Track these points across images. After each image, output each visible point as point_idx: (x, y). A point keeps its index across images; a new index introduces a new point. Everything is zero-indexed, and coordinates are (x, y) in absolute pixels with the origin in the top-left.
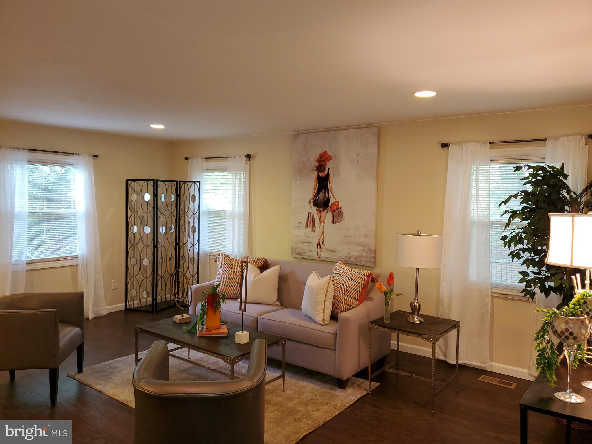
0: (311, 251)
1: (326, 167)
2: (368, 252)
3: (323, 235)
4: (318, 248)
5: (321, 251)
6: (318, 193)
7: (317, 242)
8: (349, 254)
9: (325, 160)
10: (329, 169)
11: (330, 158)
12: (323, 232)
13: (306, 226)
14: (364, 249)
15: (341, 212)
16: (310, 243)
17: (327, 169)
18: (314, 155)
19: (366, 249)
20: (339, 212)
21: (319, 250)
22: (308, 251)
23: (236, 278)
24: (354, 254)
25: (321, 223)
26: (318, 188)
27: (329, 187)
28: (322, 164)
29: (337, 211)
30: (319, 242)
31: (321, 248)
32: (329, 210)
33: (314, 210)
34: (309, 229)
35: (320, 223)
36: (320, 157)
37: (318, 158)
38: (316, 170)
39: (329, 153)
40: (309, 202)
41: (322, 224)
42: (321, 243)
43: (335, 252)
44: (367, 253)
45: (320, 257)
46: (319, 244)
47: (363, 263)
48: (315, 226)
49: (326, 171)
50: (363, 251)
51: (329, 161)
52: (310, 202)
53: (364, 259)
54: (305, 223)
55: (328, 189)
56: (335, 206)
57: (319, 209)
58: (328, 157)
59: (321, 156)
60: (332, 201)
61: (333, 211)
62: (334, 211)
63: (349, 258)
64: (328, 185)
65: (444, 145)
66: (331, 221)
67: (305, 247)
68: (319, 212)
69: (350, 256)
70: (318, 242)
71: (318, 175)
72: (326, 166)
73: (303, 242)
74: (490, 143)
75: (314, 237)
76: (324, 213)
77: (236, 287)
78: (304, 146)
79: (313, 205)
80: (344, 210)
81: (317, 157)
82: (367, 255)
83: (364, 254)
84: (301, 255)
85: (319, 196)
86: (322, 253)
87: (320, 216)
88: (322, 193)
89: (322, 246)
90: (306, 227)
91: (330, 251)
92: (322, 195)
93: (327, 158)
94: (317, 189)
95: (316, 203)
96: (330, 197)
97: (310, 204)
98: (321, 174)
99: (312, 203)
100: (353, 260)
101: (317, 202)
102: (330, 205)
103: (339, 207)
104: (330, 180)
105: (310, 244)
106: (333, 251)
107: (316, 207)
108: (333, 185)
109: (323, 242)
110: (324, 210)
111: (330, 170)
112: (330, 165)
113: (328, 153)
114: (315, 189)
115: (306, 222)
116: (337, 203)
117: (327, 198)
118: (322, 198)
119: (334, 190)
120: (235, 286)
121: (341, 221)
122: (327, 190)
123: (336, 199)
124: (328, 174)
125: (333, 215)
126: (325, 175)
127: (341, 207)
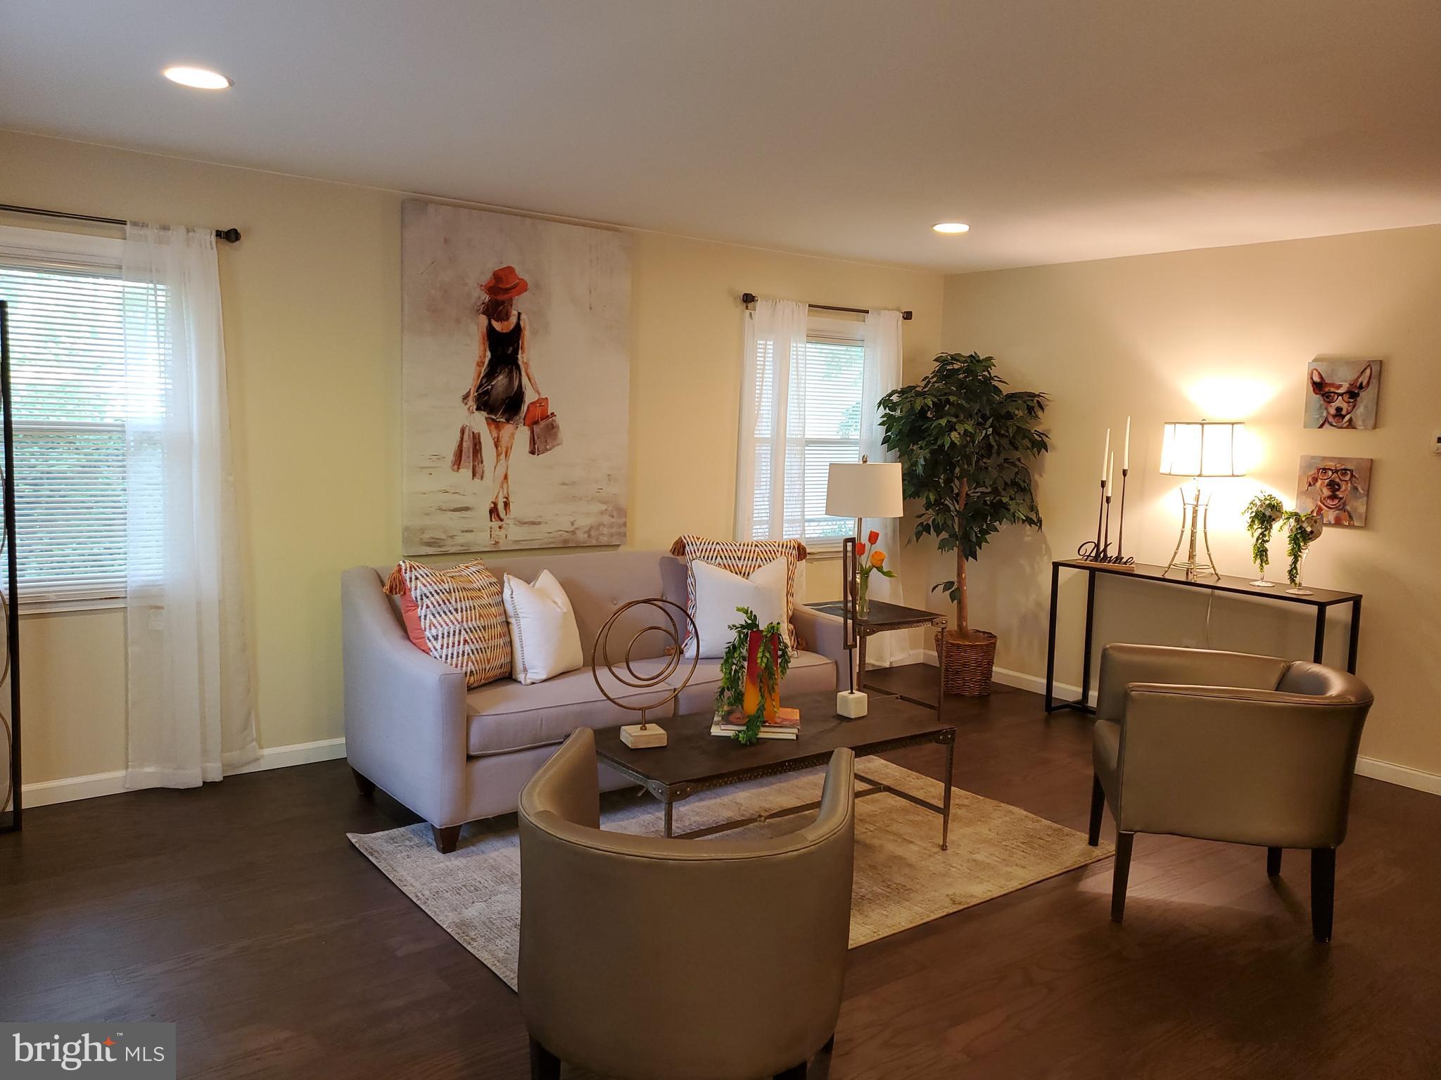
0: (472, 531)
1: (513, 307)
2: (615, 514)
3: (505, 486)
4: (491, 521)
5: (500, 527)
6: (491, 374)
7: (489, 505)
8: (572, 524)
9: (509, 289)
10: (519, 314)
11: (521, 287)
12: (506, 477)
13: (454, 465)
14: (606, 509)
15: (553, 425)
16: (467, 509)
17: (515, 313)
18: (477, 275)
19: (610, 509)
20: (547, 426)
21: (496, 524)
22: (463, 532)
24: (584, 522)
25: (501, 453)
26: (490, 361)
27: (520, 362)
28: (500, 298)
29: (543, 423)
30: (495, 504)
31: (501, 520)
32: (521, 420)
33: (479, 422)
34: (466, 472)
35: (498, 455)
36: (495, 278)
37: (490, 282)
38: (483, 313)
39: (521, 273)
40: (464, 399)
41: (503, 455)
42: (501, 506)
43: (539, 523)
44: (613, 517)
45: (497, 543)
46: (494, 511)
47: (604, 540)
48: (482, 462)
49: (513, 320)
50: (602, 513)
51: (520, 293)
52: (466, 397)
53: (605, 531)
54: (450, 457)
55: (518, 367)
56: (538, 411)
57: (493, 417)
58: (518, 284)
59: (497, 276)
60: (530, 397)
61: (532, 423)
62: (536, 423)
63: (573, 532)
64: (519, 356)
65: (748, 299)
66: (527, 448)
67: (453, 522)
68: (493, 426)
69: (576, 528)
70: (492, 505)
71: (491, 329)
72: (511, 306)
73: (445, 510)
74: (810, 306)
75: (481, 494)
76: (508, 428)
78: (446, 241)
79: (475, 407)
80: (560, 420)
81: (487, 277)
82: (613, 520)
83: (606, 519)
84: (439, 546)
85: (493, 383)
86: (502, 533)
87: (496, 435)
88: (501, 377)
89: (502, 514)
90: (456, 466)
91: (525, 523)
92: (501, 380)
93: (514, 287)
94: (488, 365)
95: (485, 401)
96: (523, 386)
97: (466, 404)
98: (497, 326)
99: (472, 403)
100: (582, 536)
101: (489, 398)
102: (524, 408)
103: (549, 414)
104: (523, 343)
105: (468, 512)
106: (534, 523)
107: (484, 414)
108: (532, 356)
109: (506, 505)
110: (508, 421)
111: (523, 316)
112: (521, 305)
113: (516, 272)
114: (480, 364)
115: (455, 454)
116: (542, 403)
117: (515, 389)
118: (501, 389)
119: (534, 370)
121: (554, 446)
122: (516, 368)
123: (539, 394)
124: (518, 329)
125: (532, 432)
126: (511, 328)
127: (552, 414)
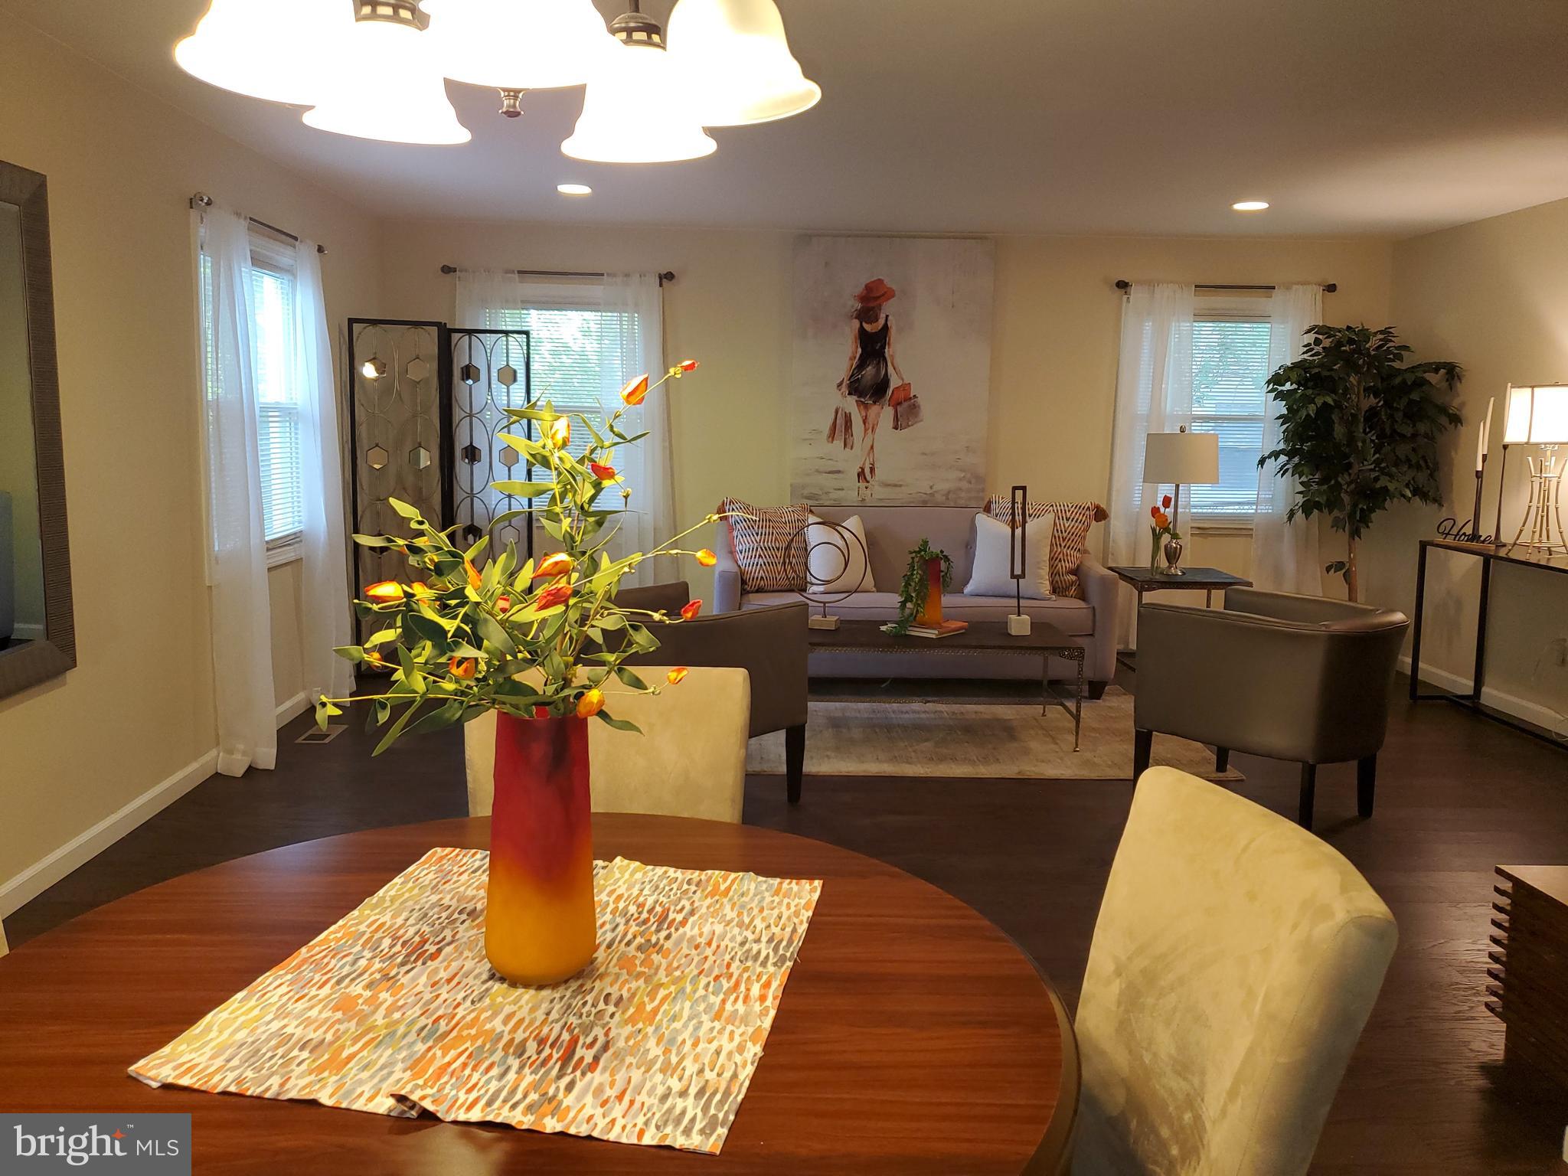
0: (843, 489)
1: (882, 311)
2: (973, 481)
3: (871, 455)
4: (859, 482)
5: (866, 488)
6: (861, 366)
7: (857, 470)
8: (931, 487)
9: (879, 297)
10: (887, 316)
11: (889, 294)
12: (872, 447)
13: (829, 437)
14: (964, 477)
15: (914, 405)
16: (839, 472)
17: (883, 316)
18: (852, 286)
19: (969, 475)
20: (910, 406)
21: (863, 485)
22: (835, 489)
23: (757, 548)
24: (942, 486)
25: (869, 428)
26: (861, 355)
27: (887, 355)
28: (871, 305)
29: (905, 405)
30: (863, 469)
31: (868, 482)
32: (887, 402)
33: (850, 404)
34: (839, 443)
35: (866, 430)
36: (867, 289)
37: (862, 293)
38: (856, 318)
39: (889, 283)
40: (838, 386)
41: (870, 430)
42: (867, 471)
43: (901, 486)
44: (970, 483)
45: (863, 500)
46: (861, 475)
47: (962, 502)
48: (852, 435)
49: (882, 322)
50: (960, 480)
51: (889, 299)
52: (840, 385)
53: (963, 495)
54: (826, 430)
55: (885, 359)
56: (902, 395)
57: (863, 400)
58: (885, 292)
59: (869, 288)
60: (894, 382)
61: (896, 405)
62: (900, 404)
63: (932, 495)
64: (886, 350)
65: (1123, 285)
66: (891, 424)
67: (829, 482)
68: (862, 407)
69: (935, 492)
70: (860, 470)
71: (862, 330)
72: (880, 310)
73: (822, 472)
74: (1197, 287)
75: (850, 460)
76: (875, 409)
77: (761, 565)
78: (827, 264)
79: (847, 392)
80: (920, 401)
81: (859, 289)
82: (970, 486)
83: (964, 485)
84: (817, 500)
85: (863, 373)
86: (868, 492)
87: (864, 414)
88: (870, 367)
89: (868, 477)
90: (830, 439)
91: (889, 485)
92: (870, 370)
93: (883, 295)
94: (859, 359)
95: (855, 387)
96: (889, 374)
97: (840, 390)
98: (867, 327)
99: (844, 388)
100: (939, 498)
101: (859, 385)
102: (890, 392)
103: (912, 395)
104: (889, 340)
105: (840, 475)
106: (896, 486)
107: (855, 398)
108: (898, 350)
109: (872, 470)
110: (875, 402)
111: (890, 318)
112: (889, 309)
113: (885, 282)
114: (852, 358)
115: (830, 429)
116: (906, 387)
117: (882, 377)
118: (869, 377)
119: (898, 361)
120: (757, 563)
121: (916, 423)
122: (883, 360)
123: (903, 380)
124: (886, 328)
125: (896, 412)
126: (879, 328)
127: (914, 396)
